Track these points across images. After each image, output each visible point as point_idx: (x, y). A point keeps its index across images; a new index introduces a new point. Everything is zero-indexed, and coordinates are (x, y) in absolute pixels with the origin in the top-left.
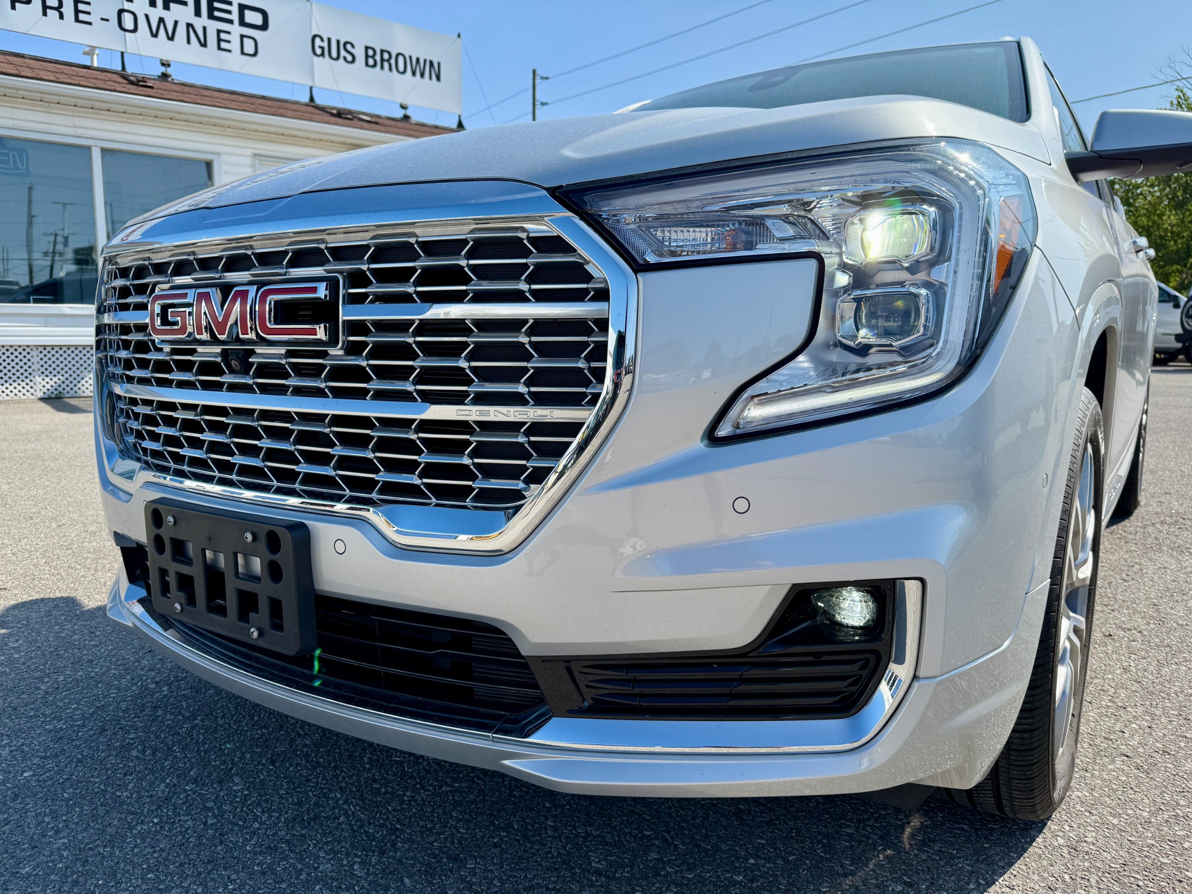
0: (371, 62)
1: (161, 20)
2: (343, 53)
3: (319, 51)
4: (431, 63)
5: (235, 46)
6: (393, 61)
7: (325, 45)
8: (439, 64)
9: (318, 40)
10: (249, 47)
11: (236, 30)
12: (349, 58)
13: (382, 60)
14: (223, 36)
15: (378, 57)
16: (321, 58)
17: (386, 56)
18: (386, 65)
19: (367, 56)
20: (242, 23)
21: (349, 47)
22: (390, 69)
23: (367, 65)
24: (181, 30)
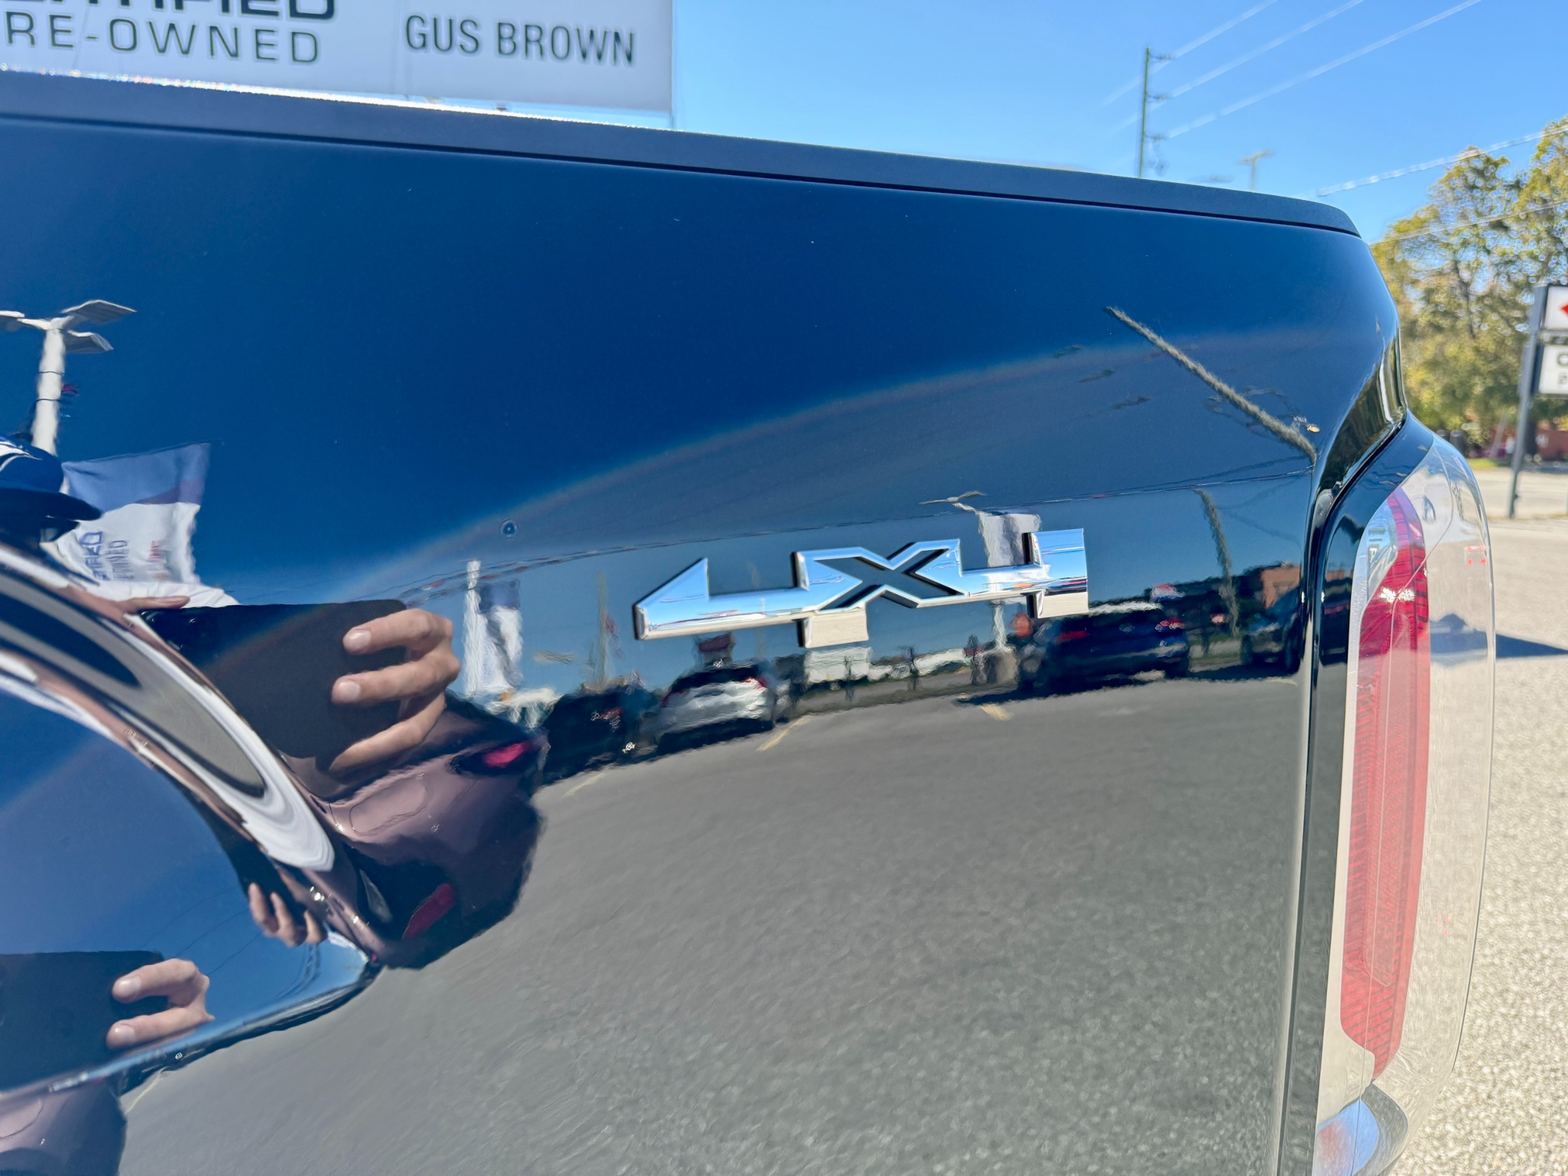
0: (507, 46)
1: (172, 27)
2: (459, 38)
3: (417, 41)
4: (617, 37)
5: (282, 50)
6: (546, 42)
7: (428, 29)
8: (631, 36)
9: (416, 26)
10: (305, 47)
11: (285, 24)
12: (470, 45)
13: (527, 40)
14: (264, 37)
15: (520, 38)
16: (421, 53)
17: (534, 34)
18: (534, 48)
19: (500, 37)
20: (294, 13)
21: (469, 28)
22: (542, 53)
23: (500, 51)
24: (202, 35)
